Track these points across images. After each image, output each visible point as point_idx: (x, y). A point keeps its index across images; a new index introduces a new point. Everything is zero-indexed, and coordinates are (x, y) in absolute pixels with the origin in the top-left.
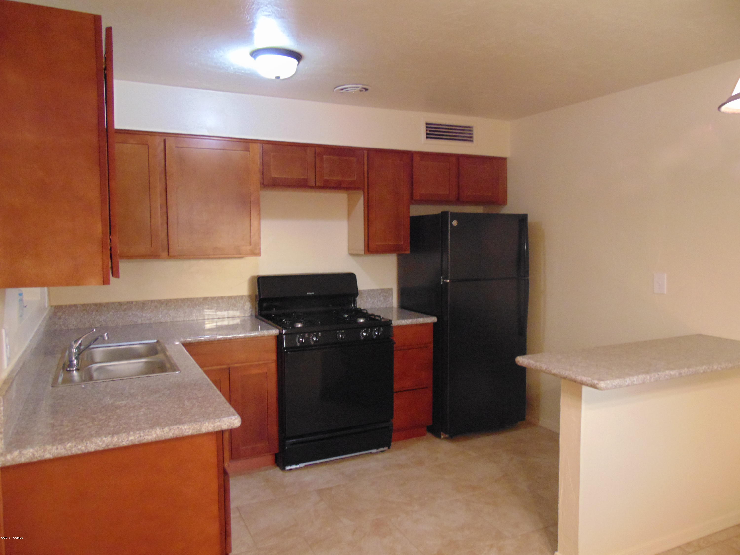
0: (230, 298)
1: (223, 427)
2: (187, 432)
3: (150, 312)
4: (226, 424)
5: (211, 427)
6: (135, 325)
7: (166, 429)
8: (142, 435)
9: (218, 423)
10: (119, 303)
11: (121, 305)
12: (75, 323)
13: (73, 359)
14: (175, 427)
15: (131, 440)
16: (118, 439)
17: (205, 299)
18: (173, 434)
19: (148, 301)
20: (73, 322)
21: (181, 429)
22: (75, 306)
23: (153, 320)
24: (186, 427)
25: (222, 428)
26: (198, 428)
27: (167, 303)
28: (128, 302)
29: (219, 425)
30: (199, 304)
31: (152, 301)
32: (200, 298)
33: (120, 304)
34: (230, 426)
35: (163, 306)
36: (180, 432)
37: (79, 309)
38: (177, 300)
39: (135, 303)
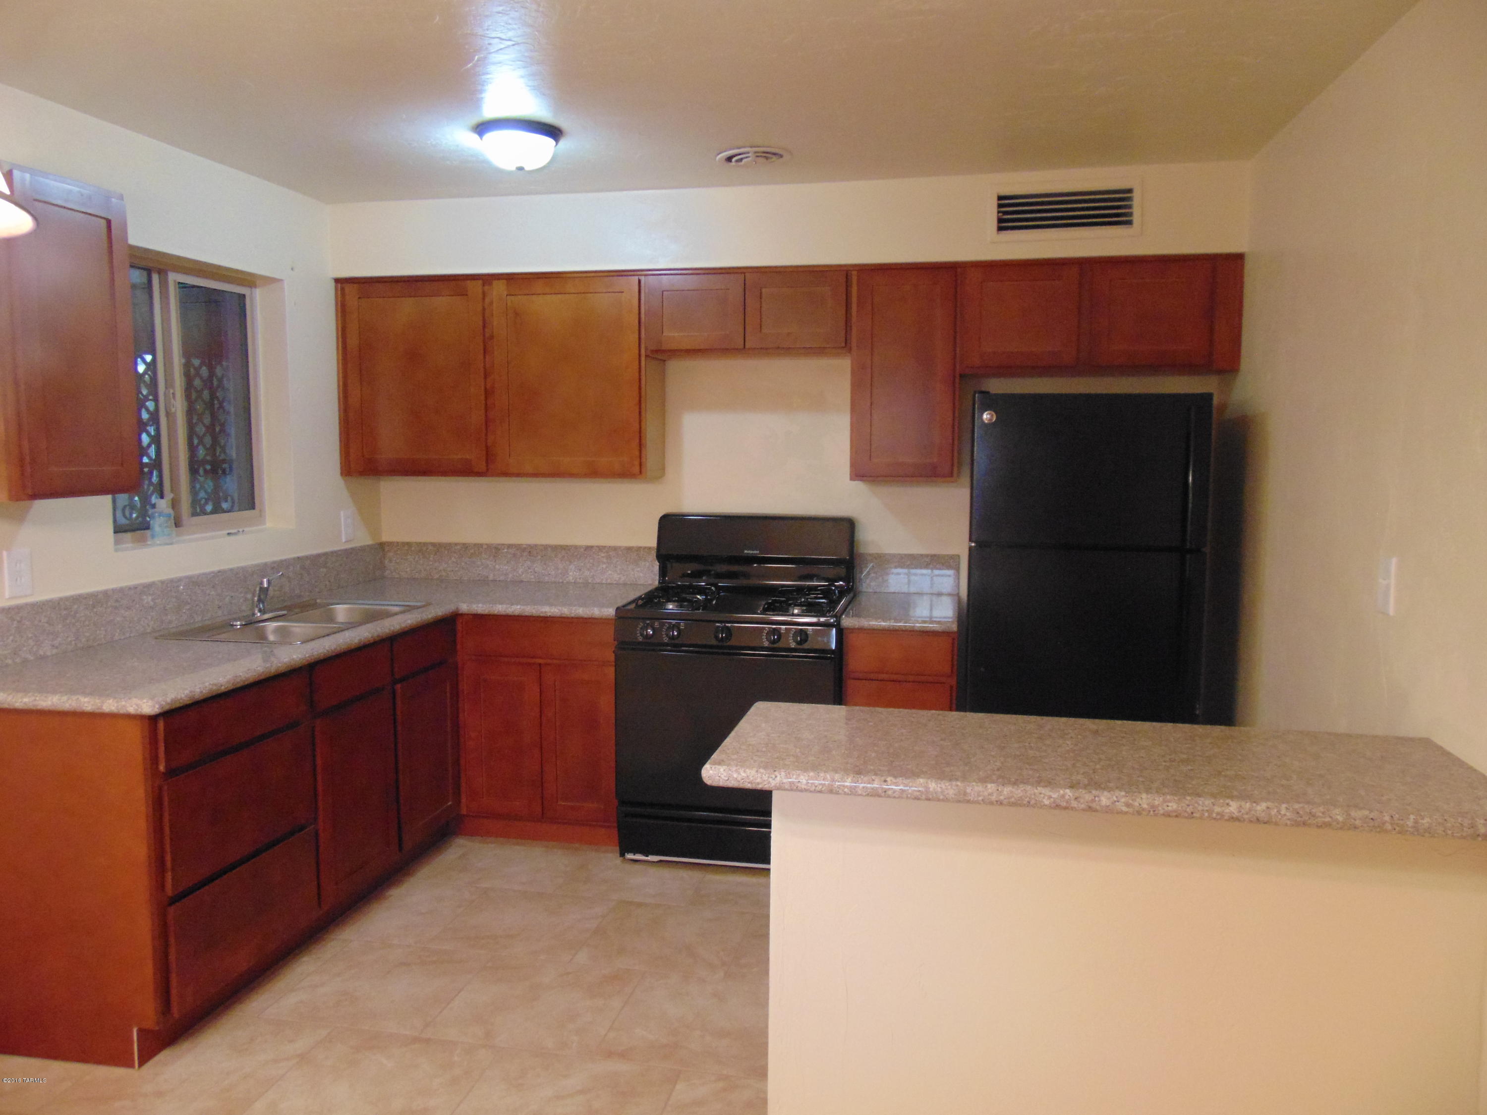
0: (629, 549)
1: (128, 709)
2: (86, 707)
3: (506, 562)
4: (132, 706)
5: (114, 706)
6: (484, 581)
7: (65, 698)
8: (37, 698)
9: (123, 703)
10: (464, 544)
11: (467, 547)
12: (408, 570)
14: (74, 698)
15: (25, 703)
16: (13, 698)
17: (588, 548)
18: (70, 705)
19: (503, 544)
20: (407, 568)
21: (80, 700)
22: (409, 544)
23: (510, 576)
24: (86, 700)
25: (127, 711)
26: (99, 705)
27: (530, 551)
28: (475, 545)
29: (124, 706)
30: (579, 556)
31: (510, 546)
32: (581, 547)
33: (465, 546)
34: (137, 710)
35: (525, 554)
36: (78, 705)
37: (413, 549)
38: (546, 547)
39: (485, 547)
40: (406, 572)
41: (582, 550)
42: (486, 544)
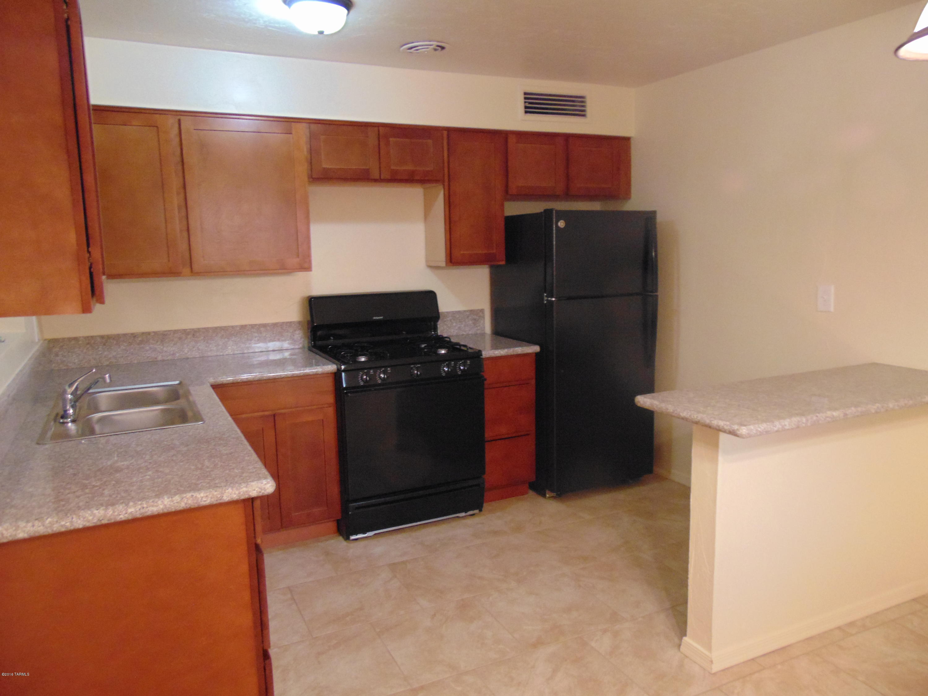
0: (275, 325)
1: (251, 494)
3: (172, 345)
4: (254, 490)
5: (235, 494)
6: (155, 362)
7: (177, 498)
8: (145, 506)
9: (245, 489)
10: (132, 334)
11: (135, 336)
12: (76, 361)
13: (68, 408)
14: (189, 495)
17: (243, 327)
18: (186, 504)
19: (170, 331)
20: (75, 360)
21: (196, 497)
22: (76, 339)
23: (177, 355)
24: (202, 495)
26: (219, 496)
27: (194, 333)
28: (143, 333)
29: (247, 492)
30: (235, 334)
31: (175, 332)
32: (237, 326)
33: (134, 336)
34: (260, 492)
35: (189, 337)
36: (195, 502)
37: (80, 342)
38: (207, 329)
39: (153, 334)
40: (75, 363)
41: (238, 328)
42: (154, 332)
